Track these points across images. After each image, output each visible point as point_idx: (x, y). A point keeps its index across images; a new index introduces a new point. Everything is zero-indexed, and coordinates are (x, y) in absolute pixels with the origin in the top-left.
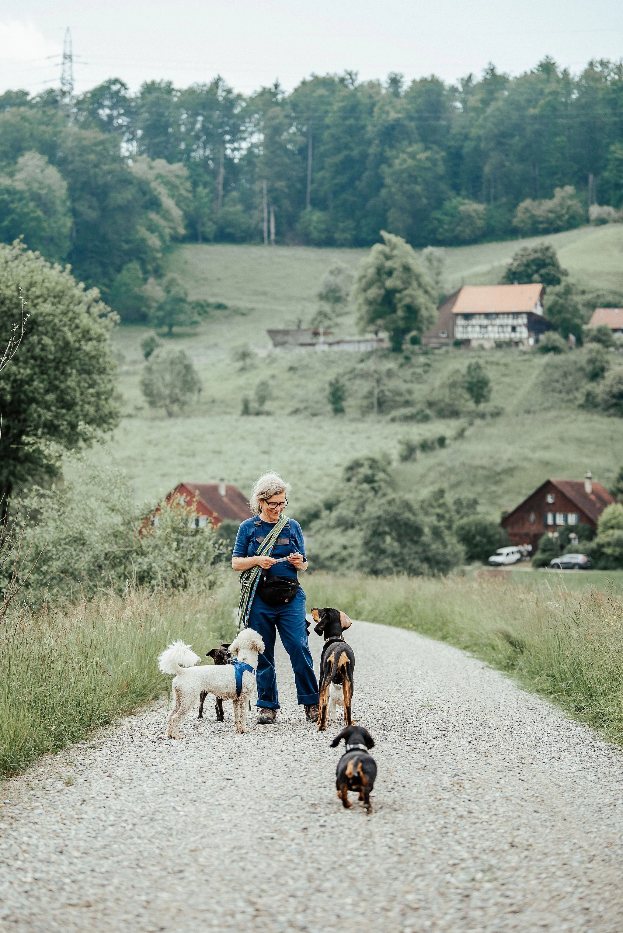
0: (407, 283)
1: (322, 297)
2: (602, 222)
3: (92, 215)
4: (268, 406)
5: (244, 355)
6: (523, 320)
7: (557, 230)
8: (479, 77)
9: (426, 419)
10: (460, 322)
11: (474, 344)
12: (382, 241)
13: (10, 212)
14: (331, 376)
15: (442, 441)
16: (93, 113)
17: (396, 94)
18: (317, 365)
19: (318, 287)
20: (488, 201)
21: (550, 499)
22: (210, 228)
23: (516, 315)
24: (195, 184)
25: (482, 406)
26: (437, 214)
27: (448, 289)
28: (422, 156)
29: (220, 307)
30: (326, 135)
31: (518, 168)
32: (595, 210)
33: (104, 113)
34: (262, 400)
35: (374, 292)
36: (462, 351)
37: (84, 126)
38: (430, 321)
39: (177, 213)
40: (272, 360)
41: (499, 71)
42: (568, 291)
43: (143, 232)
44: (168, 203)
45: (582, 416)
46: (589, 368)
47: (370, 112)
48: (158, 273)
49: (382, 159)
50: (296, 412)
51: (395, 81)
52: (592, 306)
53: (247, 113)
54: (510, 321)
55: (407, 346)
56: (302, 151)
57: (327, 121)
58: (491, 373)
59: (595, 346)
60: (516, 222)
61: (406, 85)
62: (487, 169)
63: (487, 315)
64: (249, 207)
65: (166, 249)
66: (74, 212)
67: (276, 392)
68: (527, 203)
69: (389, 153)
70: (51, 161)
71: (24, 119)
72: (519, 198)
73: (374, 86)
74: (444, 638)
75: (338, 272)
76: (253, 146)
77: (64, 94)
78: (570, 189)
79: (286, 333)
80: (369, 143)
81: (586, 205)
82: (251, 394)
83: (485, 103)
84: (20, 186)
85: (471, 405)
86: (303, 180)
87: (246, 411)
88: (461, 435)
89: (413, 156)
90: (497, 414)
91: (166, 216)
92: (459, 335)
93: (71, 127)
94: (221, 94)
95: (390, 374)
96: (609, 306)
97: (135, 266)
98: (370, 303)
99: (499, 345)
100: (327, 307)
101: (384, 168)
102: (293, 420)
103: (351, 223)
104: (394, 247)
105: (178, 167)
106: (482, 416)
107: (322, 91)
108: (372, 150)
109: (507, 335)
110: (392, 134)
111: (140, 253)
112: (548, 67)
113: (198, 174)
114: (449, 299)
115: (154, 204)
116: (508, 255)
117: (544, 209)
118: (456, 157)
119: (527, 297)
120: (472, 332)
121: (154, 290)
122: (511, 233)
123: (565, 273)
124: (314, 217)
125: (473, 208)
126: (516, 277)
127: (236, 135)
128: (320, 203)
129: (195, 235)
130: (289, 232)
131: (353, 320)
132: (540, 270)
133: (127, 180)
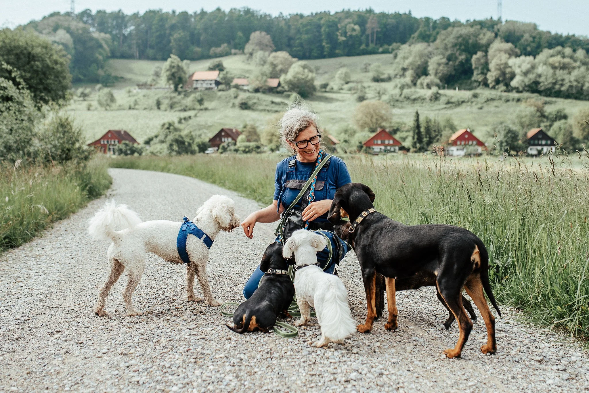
0: (179, 70)
1: (154, 75)
2: (235, 54)
3: (80, 49)
4: (137, 107)
5: (130, 92)
6: (213, 82)
7: (223, 56)
8: (199, 12)
9: (185, 110)
10: (195, 82)
11: (199, 89)
12: (170, 57)
14: (156, 98)
15: (190, 117)
16: (81, 19)
17: (174, 16)
18: (152, 95)
19: (152, 72)
20: (202, 48)
21: (223, 134)
22: (118, 54)
23: (211, 80)
24: (113, 41)
25: (202, 107)
26: (187, 51)
27: (191, 73)
28: (182, 34)
29: (122, 78)
30: (153, 27)
31: (211, 38)
32: (233, 51)
33: (84, 19)
35: (168, 73)
36: (197, 90)
37: (78, 22)
38: (186, 81)
39: (108, 49)
40: (138, 93)
41: (205, 10)
42: (227, 73)
43: (97, 55)
44: (105, 46)
45: (232, 110)
46: (233, 96)
47: (167, 21)
48: (102, 67)
49: (170, 35)
50: (145, 109)
51: (174, 12)
52: (233, 78)
53: (129, 20)
54: (210, 82)
55: (180, 89)
56: (147, 32)
57: (154, 23)
58: (205, 97)
59: (235, 89)
60: (210, 54)
61: (177, 13)
62: (202, 38)
63: (203, 80)
65: (104, 60)
66: (75, 48)
67: (139, 103)
68: (213, 49)
69: (172, 33)
70: (67, 33)
71: (59, 20)
72: (211, 47)
73: (167, 13)
74: (214, 182)
75: (158, 67)
76: (131, 31)
77: (71, 13)
78: (225, 45)
79: (142, 85)
80: (166, 30)
81: (231, 49)
82: (132, 103)
83: (201, 19)
84: (57, 40)
85: (199, 107)
86: (146, 40)
87: (130, 108)
88: (196, 116)
89: (180, 34)
90: (206, 109)
91: (105, 50)
92: (195, 86)
93: (75, 23)
94: (121, 14)
95: (174, 97)
96: (239, 78)
97: (95, 65)
98: (168, 76)
99: (207, 89)
100: (155, 78)
101: (171, 37)
102: (145, 111)
103: (160, 53)
104: (174, 59)
105: (108, 36)
106: (201, 110)
107: (151, 14)
108: (168, 32)
109: (209, 86)
110: (173, 27)
111: (96, 61)
112: (219, 9)
113: (114, 38)
114: (192, 76)
115: (101, 46)
116: (209, 63)
117: (218, 50)
118: (192, 35)
119: (214, 75)
120: (199, 85)
121: (101, 72)
122: (209, 57)
123: (225, 68)
124: (150, 52)
125: (198, 49)
126: (211, 69)
127: (126, 27)
128: (152, 47)
129: (113, 56)
130: (143, 56)
131: (163, 81)
132: (219, 67)
133: (92, 39)
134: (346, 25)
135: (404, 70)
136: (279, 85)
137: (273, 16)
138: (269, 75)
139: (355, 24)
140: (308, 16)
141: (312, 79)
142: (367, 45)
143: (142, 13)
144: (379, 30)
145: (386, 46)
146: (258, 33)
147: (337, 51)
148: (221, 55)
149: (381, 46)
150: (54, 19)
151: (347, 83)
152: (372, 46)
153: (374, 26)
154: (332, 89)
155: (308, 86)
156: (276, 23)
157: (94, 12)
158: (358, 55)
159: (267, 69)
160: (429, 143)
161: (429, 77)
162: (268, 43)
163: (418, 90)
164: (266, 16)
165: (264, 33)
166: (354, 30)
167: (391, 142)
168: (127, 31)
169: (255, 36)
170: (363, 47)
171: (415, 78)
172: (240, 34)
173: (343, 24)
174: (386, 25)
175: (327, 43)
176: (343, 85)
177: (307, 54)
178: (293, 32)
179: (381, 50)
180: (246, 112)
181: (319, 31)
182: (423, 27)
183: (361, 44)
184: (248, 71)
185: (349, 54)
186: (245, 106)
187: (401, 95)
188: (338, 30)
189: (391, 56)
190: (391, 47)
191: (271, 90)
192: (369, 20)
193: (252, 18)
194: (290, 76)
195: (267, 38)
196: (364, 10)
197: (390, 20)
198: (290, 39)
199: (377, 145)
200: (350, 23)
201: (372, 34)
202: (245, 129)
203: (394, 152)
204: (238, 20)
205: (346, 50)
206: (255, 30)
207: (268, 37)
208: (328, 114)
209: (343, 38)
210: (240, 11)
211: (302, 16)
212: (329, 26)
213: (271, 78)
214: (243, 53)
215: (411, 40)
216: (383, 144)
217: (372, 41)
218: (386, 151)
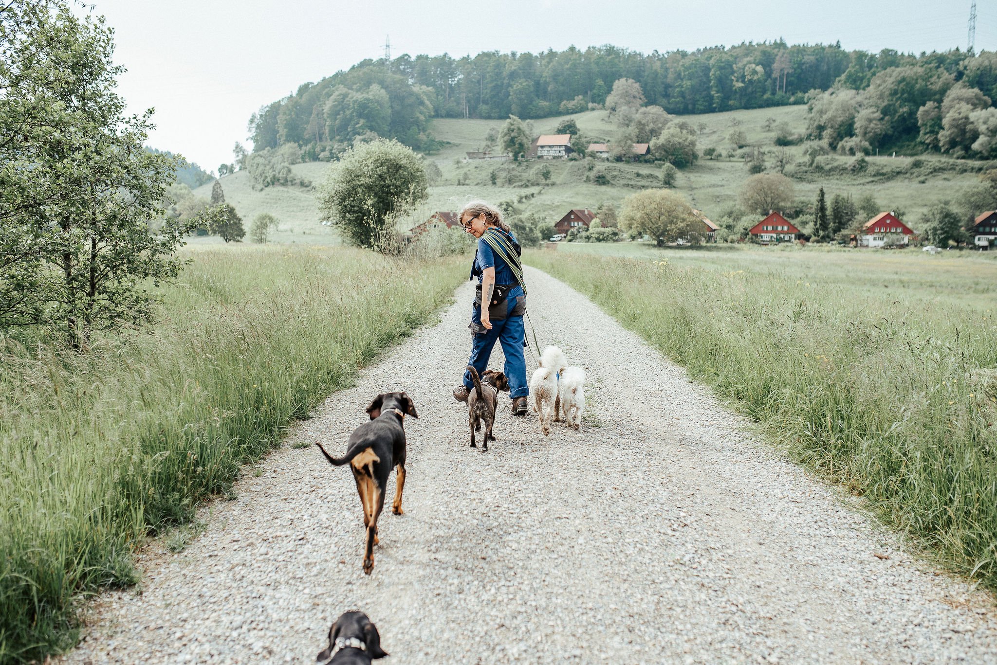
0: (519, 134)
1: (487, 139)
2: (593, 109)
3: (398, 108)
4: (467, 182)
5: (458, 162)
6: (563, 148)
7: (576, 113)
8: (546, 52)
9: (527, 186)
10: (540, 149)
11: (545, 158)
12: (509, 118)
13: (368, 107)
14: (491, 171)
15: (533, 195)
16: (398, 68)
17: (515, 59)
18: (486, 166)
19: (486, 136)
20: (550, 101)
21: (572, 217)
23: (560, 146)
24: (437, 95)
25: (548, 182)
26: (531, 106)
27: (535, 136)
28: (525, 84)
29: (448, 143)
30: (488, 75)
31: (562, 88)
32: (590, 105)
33: (402, 67)
34: (465, 179)
35: (506, 138)
36: (541, 160)
37: (394, 73)
38: (528, 148)
39: (431, 106)
40: (468, 164)
41: (554, 50)
42: (580, 137)
43: (418, 115)
44: (427, 102)
45: (585, 185)
46: (587, 167)
47: (505, 67)
48: (424, 130)
49: (509, 85)
50: (477, 184)
51: (514, 54)
52: (589, 143)
53: (457, 66)
54: (558, 149)
55: (520, 158)
56: (479, 82)
57: (488, 70)
58: (551, 169)
59: (590, 158)
60: (560, 110)
61: (518, 55)
62: (549, 89)
63: (550, 146)
64: (458, 104)
65: (427, 121)
66: (392, 107)
67: (470, 177)
68: (564, 102)
69: (512, 83)
70: (382, 87)
71: (372, 71)
72: (562, 100)
73: (506, 56)
75: (493, 129)
76: (459, 80)
77: (386, 60)
78: (581, 97)
79: (473, 153)
80: (504, 79)
81: (587, 103)
82: (461, 177)
83: (549, 63)
84: (371, 97)
85: (544, 181)
86: (479, 93)
87: (459, 184)
88: (540, 193)
89: (521, 84)
90: (553, 184)
91: (427, 108)
92: (539, 154)
93: (390, 74)
94: (447, 59)
95: (513, 169)
96: (596, 143)
97: (415, 127)
98: (505, 142)
99: (554, 158)
100: (489, 143)
101: (510, 88)
102: (477, 187)
103: (497, 110)
104: (514, 120)
105: (430, 88)
106: (548, 185)
107: (485, 58)
108: (505, 81)
109: (557, 154)
110: (513, 75)
111: (417, 123)
112: (572, 49)
113: (439, 91)
114: (535, 140)
115: (422, 103)
116: (557, 122)
117: (571, 104)
118: (537, 83)
119: (564, 139)
120: (544, 153)
121: (422, 137)
122: (559, 114)
123: (579, 130)
124: (483, 108)
125: (544, 104)
126: (560, 132)
127: (453, 75)
128: (485, 102)
129: (437, 115)
130: (474, 113)
131: (499, 148)
132: (570, 129)
133: (411, 94)
134: (745, 66)
135: (821, 128)
136: (648, 151)
137: (646, 55)
138: (635, 139)
139: (757, 65)
140: (693, 54)
141: (693, 144)
142: (774, 94)
143: (473, 56)
144: (790, 71)
145: (800, 95)
146: (623, 80)
147: (731, 102)
148: (574, 112)
149: (793, 94)
150: (365, 69)
151: (741, 147)
152: (780, 94)
153: (783, 66)
154: (720, 155)
155: (687, 154)
156: (649, 65)
157: (413, 58)
158: (761, 107)
159: (633, 130)
160: (837, 230)
161: (854, 138)
162: (636, 94)
163: (837, 157)
164: (636, 54)
165: (631, 81)
166: (755, 72)
167: (786, 228)
168: (453, 81)
169: (620, 85)
170: (767, 96)
171: (835, 139)
172: (600, 82)
173: (740, 65)
174: (800, 64)
175: (717, 92)
176: (734, 150)
177: (690, 107)
178: (671, 76)
179: (792, 99)
180: (603, 188)
181: (707, 75)
182: (854, 67)
183: (764, 91)
184: (608, 133)
185: (747, 107)
186: (601, 180)
187: (811, 165)
188: (733, 72)
189: (805, 107)
190: (807, 95)
191: (638, 159)
192: (778, 58)
193: (616, 61)
194: (662, 140)
195: (635, 87)
196: (773, 42)
197: (806, 57)
198: (667, 86)
199: (767, 232)
200: (750, 63)
201: (781, 77)
202: (599, 211)
203: (789, 241)
204: (597, 63)
205: (744, 101)
206: (621, 76)
207: (637, 85)
208: (710, 190)
209: (741, 85)
210: (600, 50)
211: (684, 54)
212: (721, 68)
213: (638, 142)
214: (604, 108)
215: (836, 85)
216: (774, 230)
217: (781, 87)
218: (780, 240)
